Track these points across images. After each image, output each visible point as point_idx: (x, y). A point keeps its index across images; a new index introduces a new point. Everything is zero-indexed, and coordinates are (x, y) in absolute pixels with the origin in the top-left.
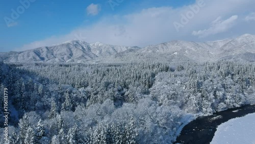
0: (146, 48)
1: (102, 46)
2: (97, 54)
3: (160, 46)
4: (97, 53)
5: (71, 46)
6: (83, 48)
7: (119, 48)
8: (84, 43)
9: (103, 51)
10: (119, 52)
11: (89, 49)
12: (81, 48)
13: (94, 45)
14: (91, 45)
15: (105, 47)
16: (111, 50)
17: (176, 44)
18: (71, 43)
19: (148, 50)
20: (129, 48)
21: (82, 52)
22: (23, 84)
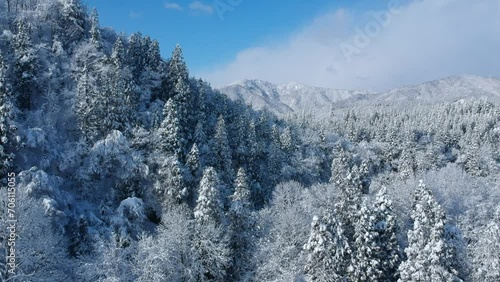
0: (394, 91)
1: (301, 90)
2: (290, 106)
3: (423, 87)
4: (292, 103)
5: (243, 91)
6: (264, 94)
7: (335, 92)
8: (266, 84)
9: (303, 99)
10: (334, 101)
11: (276, 96)
12: (261, 94)
13: (285, 88)
14: (280, 88)
15: (307, 93)
16: (319, 97)
17: (458, 83)
18: (243, 85)
19: (398, 96)
20: (356, 93)
21: (263, 101)
22: (252, 125)
